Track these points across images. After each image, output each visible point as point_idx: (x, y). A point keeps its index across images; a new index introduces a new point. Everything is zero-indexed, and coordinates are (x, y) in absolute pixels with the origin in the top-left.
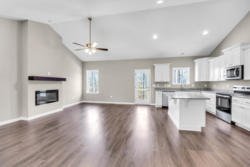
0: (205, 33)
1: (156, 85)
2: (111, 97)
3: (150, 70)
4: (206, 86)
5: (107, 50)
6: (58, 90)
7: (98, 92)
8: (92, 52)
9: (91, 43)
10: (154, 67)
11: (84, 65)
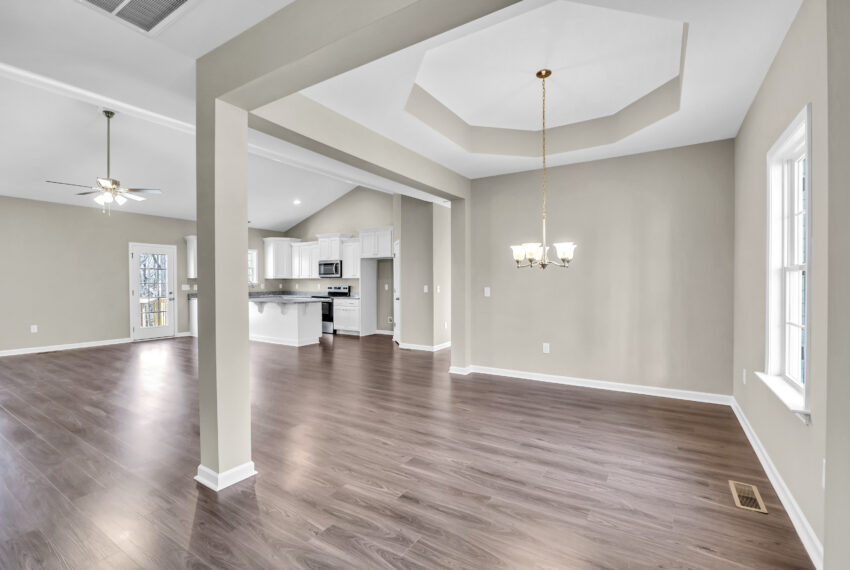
0: (297, 202)
1: (191, 286)
4: (281, 286)
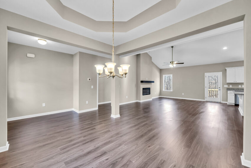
1: (229, 86)
2: (183, 94)
3: (221, 73)
5: (183, 63)
6: (150, 88)
7: (172, 90)
8: (173, 66)
9: (173, 61)
10: (226, 70)
11: (161, 71)
